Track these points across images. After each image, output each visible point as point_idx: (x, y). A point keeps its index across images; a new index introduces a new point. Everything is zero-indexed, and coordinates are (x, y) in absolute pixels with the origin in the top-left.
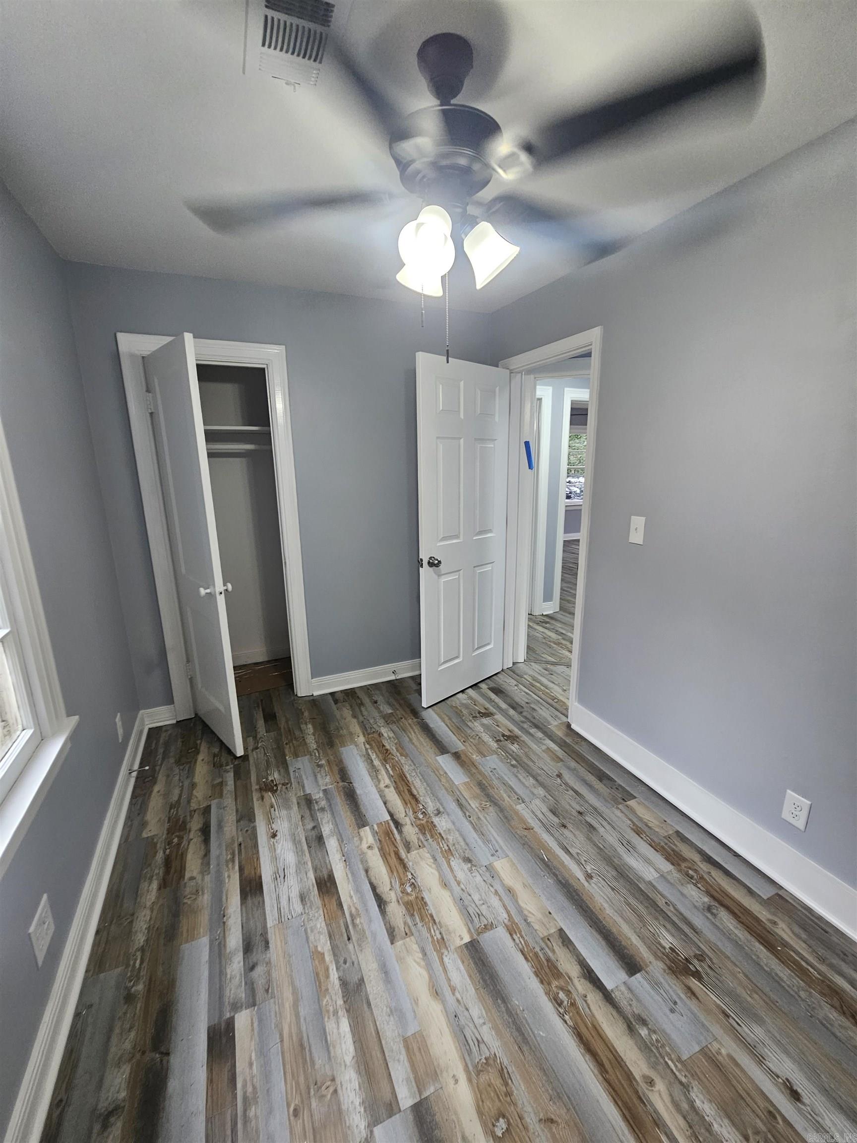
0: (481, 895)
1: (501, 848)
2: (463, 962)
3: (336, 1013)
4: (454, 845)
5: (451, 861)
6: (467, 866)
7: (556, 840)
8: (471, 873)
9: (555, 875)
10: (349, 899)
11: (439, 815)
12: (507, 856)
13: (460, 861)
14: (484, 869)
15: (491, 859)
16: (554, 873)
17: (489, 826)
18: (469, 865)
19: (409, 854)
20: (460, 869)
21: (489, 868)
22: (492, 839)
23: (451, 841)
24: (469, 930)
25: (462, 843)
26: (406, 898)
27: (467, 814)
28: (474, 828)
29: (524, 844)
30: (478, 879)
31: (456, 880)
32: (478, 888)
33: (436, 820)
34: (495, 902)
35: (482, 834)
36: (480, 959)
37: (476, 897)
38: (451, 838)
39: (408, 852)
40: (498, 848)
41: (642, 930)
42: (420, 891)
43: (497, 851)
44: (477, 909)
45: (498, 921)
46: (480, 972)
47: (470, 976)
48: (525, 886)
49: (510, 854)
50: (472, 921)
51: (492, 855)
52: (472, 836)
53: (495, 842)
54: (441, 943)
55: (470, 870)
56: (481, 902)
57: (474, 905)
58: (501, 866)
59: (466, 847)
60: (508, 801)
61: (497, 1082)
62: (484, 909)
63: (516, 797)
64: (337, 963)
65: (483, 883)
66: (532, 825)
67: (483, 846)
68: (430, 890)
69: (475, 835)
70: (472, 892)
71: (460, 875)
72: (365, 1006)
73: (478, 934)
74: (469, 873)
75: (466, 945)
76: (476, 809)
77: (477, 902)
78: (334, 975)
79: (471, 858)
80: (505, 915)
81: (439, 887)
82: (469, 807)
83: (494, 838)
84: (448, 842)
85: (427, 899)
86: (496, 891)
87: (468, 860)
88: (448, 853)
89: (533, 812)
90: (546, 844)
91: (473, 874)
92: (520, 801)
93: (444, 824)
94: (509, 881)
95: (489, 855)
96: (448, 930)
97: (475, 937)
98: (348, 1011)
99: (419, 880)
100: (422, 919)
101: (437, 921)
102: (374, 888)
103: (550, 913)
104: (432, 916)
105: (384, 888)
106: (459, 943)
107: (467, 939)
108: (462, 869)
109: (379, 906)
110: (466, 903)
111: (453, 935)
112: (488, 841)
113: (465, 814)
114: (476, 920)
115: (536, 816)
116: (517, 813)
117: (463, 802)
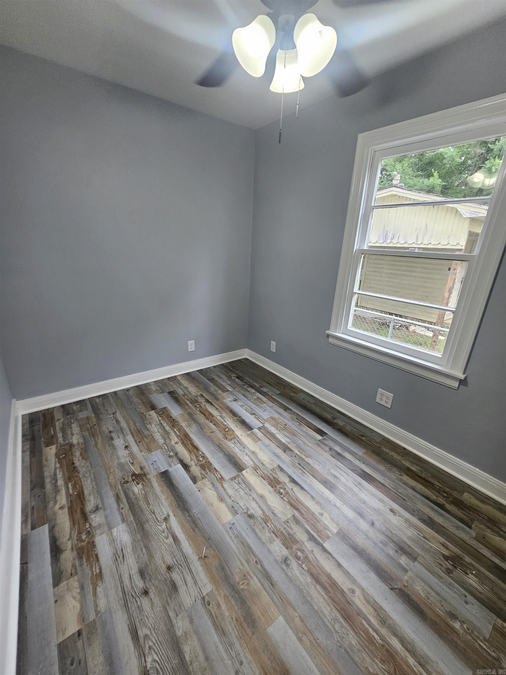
0: (239, 494)
1: (227, 532)
2: (244, 463)
3: (288, 443)
4: (263, 528)
5: (262, 514)
6: (251, 511)
7: (181, 550)
8: (247, 507)
9: (190, 516)
10: (311, 480)
11: (284, 558)
12: (223, 525)
13: (256, 515)
14: (239, 512)
15: (235, 521)
16: (190, 518)
17: (238, 554)
18: (249, 513)
19: (293, 514)
20: (255, 509)
21: (235, 512)
22: (234, 539)
23: (267, 532)
24: (243, 475)
25: (257, 531)
26: (281, 486)
27: (259, 566)
28: (250, 548)
29: (209, 539)
30: (242, 504)
31: (256, 501)
32: (242, 498)
33: (285, 552)
34: (230, 492)
35: (244, 543)
36: (237, 465)
37: (242, 492)
38: (268, 534)
39: (293, 515)
40: (230, 531)
41: (149, 491)
42: (275, 491)
43: (230, 528)
44: (241, 486)
45: (229, 482)
46: (236, 461)
47: (240, 459)
48: (212, 505)
49: (220, 527)
50: (242, 480)
51: (234, 524)
52: (251, 540)
53: (232, 536)
54: (256, 469)
55: (248, 509)
56: (239, 490)
57: (243, 488)
58: (227, 517)
59: (254, 527)
60: (220, 595)
61: (228, 436)
62: (237, 487)
63: (211, 608)
64: (298, 455)
65: (239, 501)
66: (198, 563)
67: (242, 531)
68: (270, 492)
69: (248, 540)
70: (245, 495)
71: (254, 504)
72: (279, 445)
73: (238, 475)
74: (248, 507)
75: (244, 470)
76: (252, 575)
77: (241, 490)
78: (296, 451)
79: (249, 519)
80: (225, 485)
81: (265, 495)
82: (260, 576)
83: (233, 541)
84: (268, 530)
85: (270, 487)
86: (230, 498)
87: (251, 516)
88: (266, 519)
89: (195, 583)
90: (191, 543)
91: (245, 507)
92: (207, 599)
93: (277, 548)
94: (223, 506)
95: (236, 524)
96: (254, 474)
97: (240, 474)
98: (284, 444)
99: (279, 497)
100: (269, 477)
101: (261, 477)
102: (302, 488)
103: (199, 491)
104: (264, 479)
105: (296, 489)
106: (248, 470)
107: (244, 472)
108: (253, 509)
109: (293, 479)
110: (247, 489)
111: (251, 473)
112: (238, 536)
113: (261, 565)
114: (240, 481)
115: (193, 578)
116: (213, 580)
117: (266, 584)
